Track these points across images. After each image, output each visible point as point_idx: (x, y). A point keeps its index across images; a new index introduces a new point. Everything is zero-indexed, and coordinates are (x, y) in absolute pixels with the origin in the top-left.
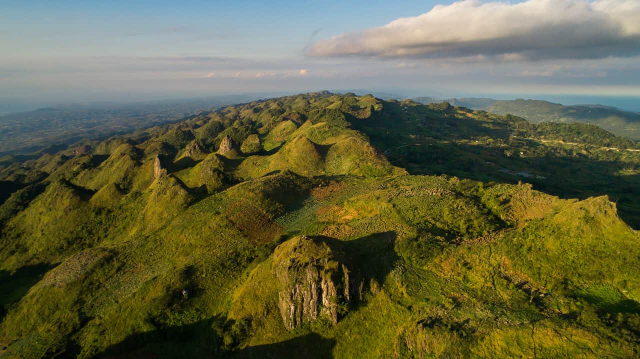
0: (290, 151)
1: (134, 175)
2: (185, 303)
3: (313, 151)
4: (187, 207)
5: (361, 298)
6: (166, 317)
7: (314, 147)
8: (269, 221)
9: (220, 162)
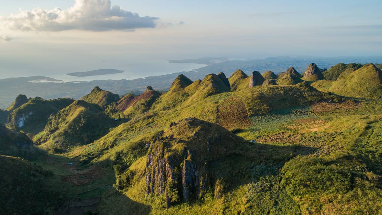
0: (353, 77)
1: (239, 84)
2: (143, 152)
3: (375, 78)
4: (207, 96)
5: (200, 195)
6: (126, 156)
7: (377, 75)
8: (246, 116)
9: (291, 81)
